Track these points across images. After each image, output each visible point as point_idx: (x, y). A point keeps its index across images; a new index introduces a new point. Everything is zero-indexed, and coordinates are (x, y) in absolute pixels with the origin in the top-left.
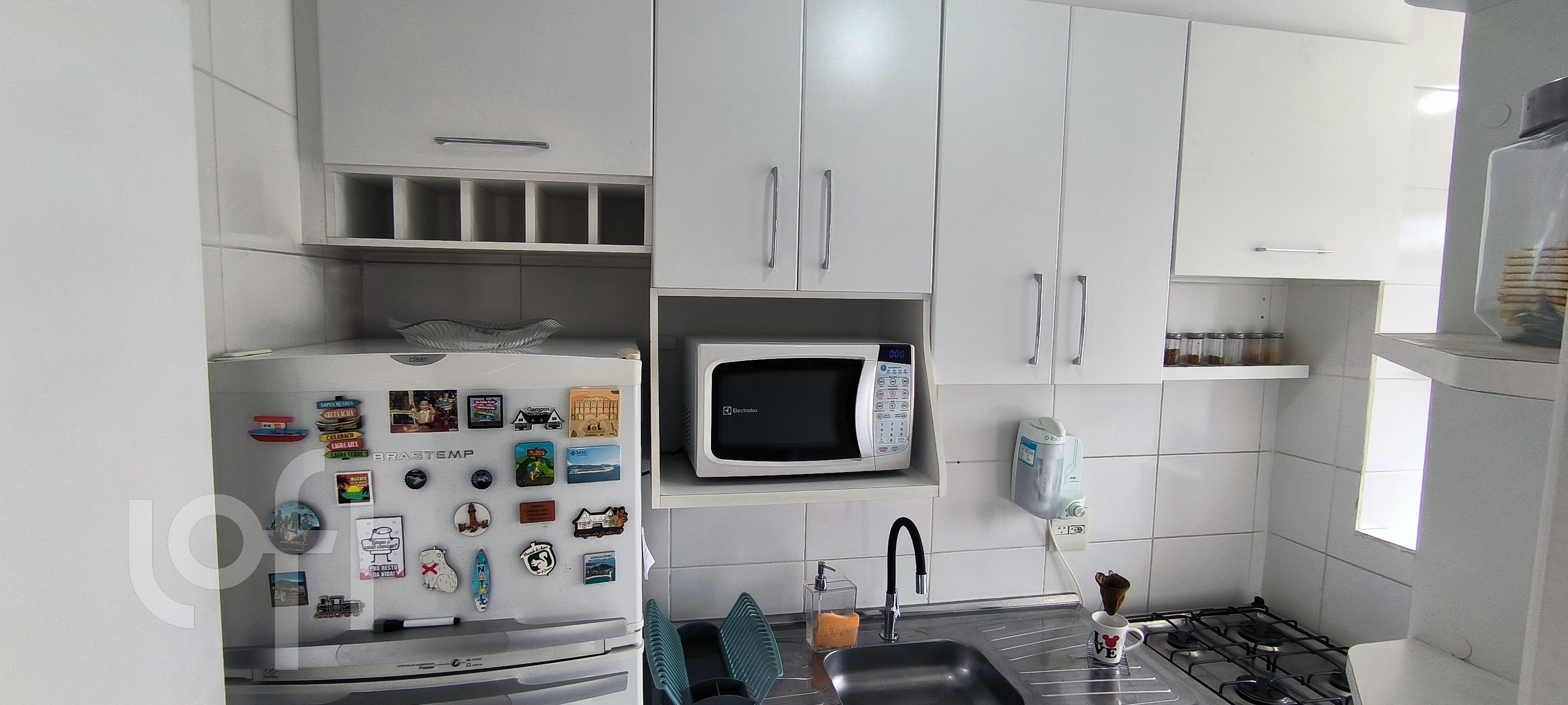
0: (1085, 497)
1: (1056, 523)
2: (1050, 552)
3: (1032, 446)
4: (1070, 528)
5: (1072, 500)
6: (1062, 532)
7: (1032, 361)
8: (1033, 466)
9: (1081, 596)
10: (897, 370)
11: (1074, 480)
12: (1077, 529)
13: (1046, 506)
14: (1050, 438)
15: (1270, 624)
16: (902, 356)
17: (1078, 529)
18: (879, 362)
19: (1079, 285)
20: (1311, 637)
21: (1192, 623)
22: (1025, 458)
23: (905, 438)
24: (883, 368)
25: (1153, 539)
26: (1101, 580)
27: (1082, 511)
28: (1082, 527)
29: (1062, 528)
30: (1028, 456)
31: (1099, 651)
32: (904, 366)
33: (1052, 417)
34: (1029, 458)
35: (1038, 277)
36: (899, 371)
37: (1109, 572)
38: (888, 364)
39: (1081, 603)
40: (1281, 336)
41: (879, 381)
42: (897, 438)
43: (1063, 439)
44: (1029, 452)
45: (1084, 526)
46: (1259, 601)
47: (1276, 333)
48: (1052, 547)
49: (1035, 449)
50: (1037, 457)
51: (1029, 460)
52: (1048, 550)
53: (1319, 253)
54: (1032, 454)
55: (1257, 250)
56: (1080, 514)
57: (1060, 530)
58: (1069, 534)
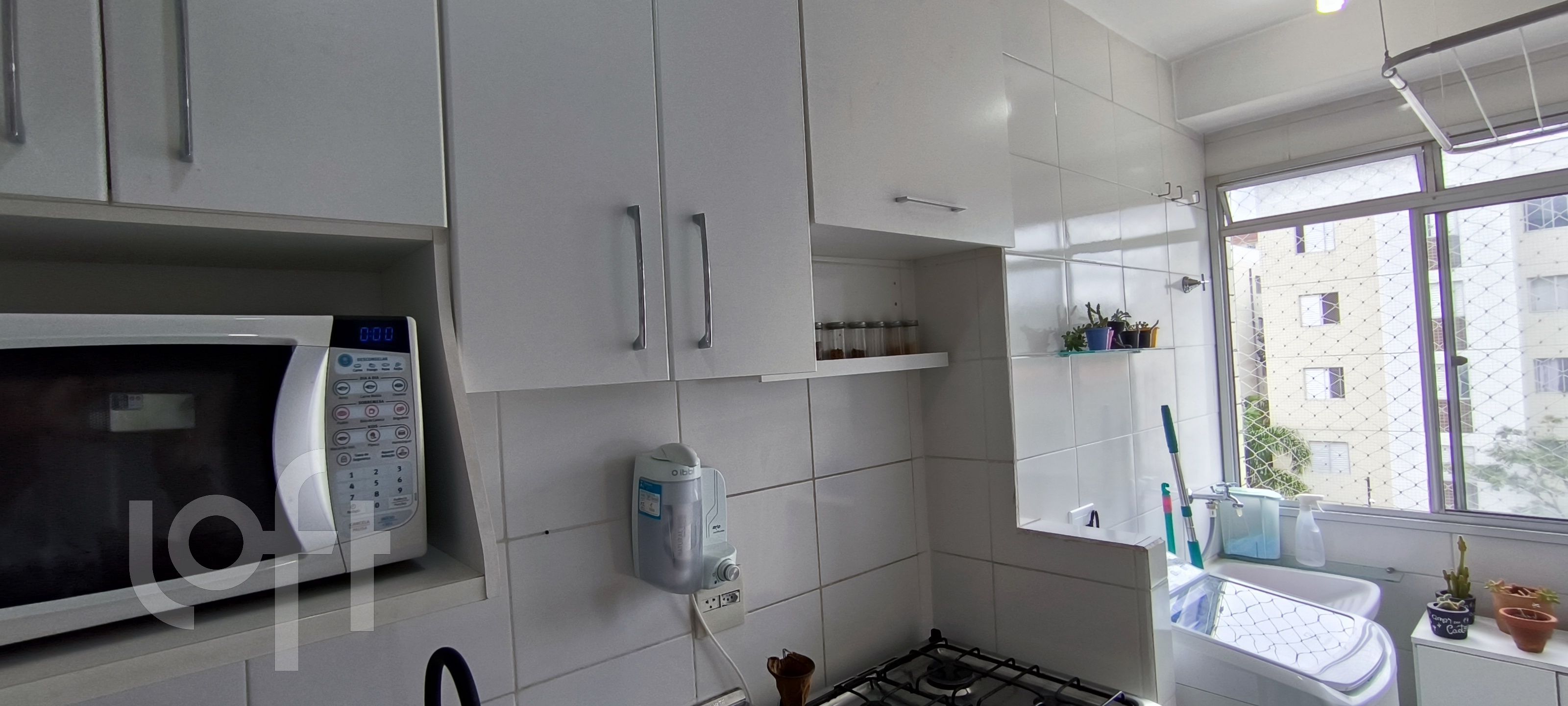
0: (736, 551)
1: (703, 595)
2: (699, 639)
3: (652, 487)
4: (722, 598)
5: (719, 559)
6: (711, 607)
7: (637, 345)
8: (659, 518)
9: (747, 690)
10: (378, 365)
11: (718, 529)
12: (730, 598)
13: (686, 574)
14: (679, 472)
15: (957, 660)
16: (389, 337)
17: (732, 597)
18: (331, 348)
19: (694, 231)
20: (1000, 664)
21: (878, 685)
22: (647, 510)
23: (409, 496)
24: (345, 361)
25: (821, 588)
26: (775, 669)
27: (736, 570)
28: (737, 594)
29: (710, 601)
30: (651, 504)
32: (393, 358)
33: (679, 442)
34: (653, 507)
35: (633, 212)
36: (383, 365)
37: (784, 652)
38: (355, 354)
39: (747, 700)
40: (916, 324)
41: (333, 387)
42: (391, 500)
43: (697, 472)
44: (653, 499)
45: (738, 591)
46: (936, 634)
47: (911, 321)
48: (700, 630)
49: (660, 493)
50: (664, 503)
51: (653, 511)
52: (696, 637)
53: (953, 209)
54: (657, 500)
55: (897, 200)
56: (733, 576)
57: (710, 604)
58: (720, 607)
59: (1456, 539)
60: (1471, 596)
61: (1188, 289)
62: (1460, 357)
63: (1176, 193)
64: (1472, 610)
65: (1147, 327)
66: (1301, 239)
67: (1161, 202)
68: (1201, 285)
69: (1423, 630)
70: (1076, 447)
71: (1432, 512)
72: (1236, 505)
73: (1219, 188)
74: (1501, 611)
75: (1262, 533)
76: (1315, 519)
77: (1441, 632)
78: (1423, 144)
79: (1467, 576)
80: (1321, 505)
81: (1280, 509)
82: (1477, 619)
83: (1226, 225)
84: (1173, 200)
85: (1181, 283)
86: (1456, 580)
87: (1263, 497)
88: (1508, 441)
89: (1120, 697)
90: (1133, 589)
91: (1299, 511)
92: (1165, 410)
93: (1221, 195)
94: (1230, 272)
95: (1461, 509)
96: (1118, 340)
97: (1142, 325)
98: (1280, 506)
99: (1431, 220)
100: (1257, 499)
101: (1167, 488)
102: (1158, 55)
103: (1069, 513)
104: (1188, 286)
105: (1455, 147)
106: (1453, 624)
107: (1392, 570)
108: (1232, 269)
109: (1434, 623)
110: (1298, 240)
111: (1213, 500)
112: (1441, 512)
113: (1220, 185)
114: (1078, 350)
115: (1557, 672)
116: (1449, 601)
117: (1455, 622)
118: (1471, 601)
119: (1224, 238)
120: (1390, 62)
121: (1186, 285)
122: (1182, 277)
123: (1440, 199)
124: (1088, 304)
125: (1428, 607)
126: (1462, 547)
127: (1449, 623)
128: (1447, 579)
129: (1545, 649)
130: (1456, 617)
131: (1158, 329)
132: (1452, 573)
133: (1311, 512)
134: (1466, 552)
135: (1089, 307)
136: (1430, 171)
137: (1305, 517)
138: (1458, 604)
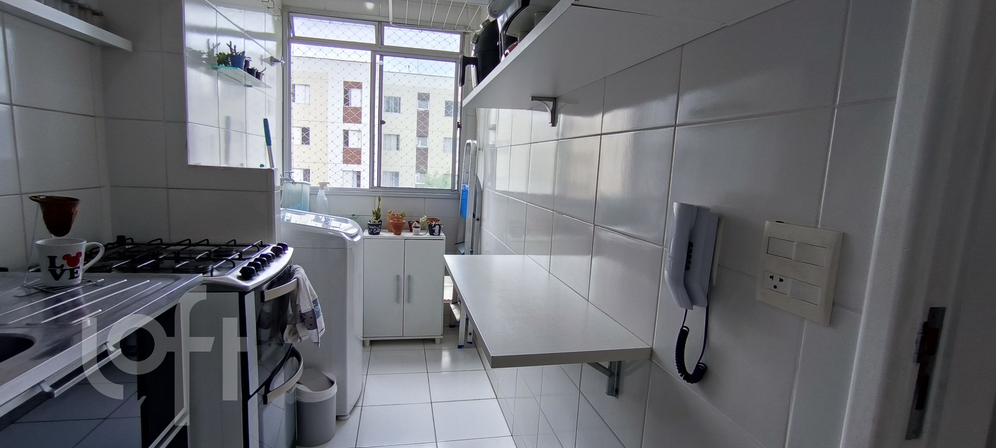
46: (121, 238)
59: (377, 198)
60: (381, 219)
62: (383, 121)
63: (270, 9)
64: (381, 225)
65: (258, 71)
68: (280, 63)
69: (366, 233)
70: (219, 128)
71: (370, 188)
72: (294, 183)
73: (290, 14)
74: (390, 222)
75: (302, 202)
76: (325, 195)
77: (371, 233)
78: (378, 21)
79: (380, 212)
80: (328, 187)
81: (310, 191)
82: (382, 228)
83: (292, 36)
85: (270, 60)
86: (377, 213)
87: (303, 183)
89: (261, 243)
92: (266, 121)
93: (291, 18)
95: (379, 186)
96: (246, 69)
97: (255, 69)
99: (378, 57)
100: (300, 185)
104: (273, 62)
106: (376, 229)
107: (353, 215)
109: (370, 229)
111: (282, 180)
112: (372, 188)
113: (291, 12)
114: (226, 66)
115: (405, 239)
116: (374, 221)
118: (381, 221)
119: (290, 42)
121: (273, 61)
122: (271, 57)
123: (381, 50)
124: (231, 42)
125: (368, 224)
126: (379, 200)
127: (374, 228)
128: (374, 213)
129: (402, 234)
130: (377, 225)
131: (263, 74)
132: (376, 210)
133: (324, 190)
134: (380, 202)
135: (230, 46)
136: (380, 35)
137: (321, 193)
138: (378, 221)
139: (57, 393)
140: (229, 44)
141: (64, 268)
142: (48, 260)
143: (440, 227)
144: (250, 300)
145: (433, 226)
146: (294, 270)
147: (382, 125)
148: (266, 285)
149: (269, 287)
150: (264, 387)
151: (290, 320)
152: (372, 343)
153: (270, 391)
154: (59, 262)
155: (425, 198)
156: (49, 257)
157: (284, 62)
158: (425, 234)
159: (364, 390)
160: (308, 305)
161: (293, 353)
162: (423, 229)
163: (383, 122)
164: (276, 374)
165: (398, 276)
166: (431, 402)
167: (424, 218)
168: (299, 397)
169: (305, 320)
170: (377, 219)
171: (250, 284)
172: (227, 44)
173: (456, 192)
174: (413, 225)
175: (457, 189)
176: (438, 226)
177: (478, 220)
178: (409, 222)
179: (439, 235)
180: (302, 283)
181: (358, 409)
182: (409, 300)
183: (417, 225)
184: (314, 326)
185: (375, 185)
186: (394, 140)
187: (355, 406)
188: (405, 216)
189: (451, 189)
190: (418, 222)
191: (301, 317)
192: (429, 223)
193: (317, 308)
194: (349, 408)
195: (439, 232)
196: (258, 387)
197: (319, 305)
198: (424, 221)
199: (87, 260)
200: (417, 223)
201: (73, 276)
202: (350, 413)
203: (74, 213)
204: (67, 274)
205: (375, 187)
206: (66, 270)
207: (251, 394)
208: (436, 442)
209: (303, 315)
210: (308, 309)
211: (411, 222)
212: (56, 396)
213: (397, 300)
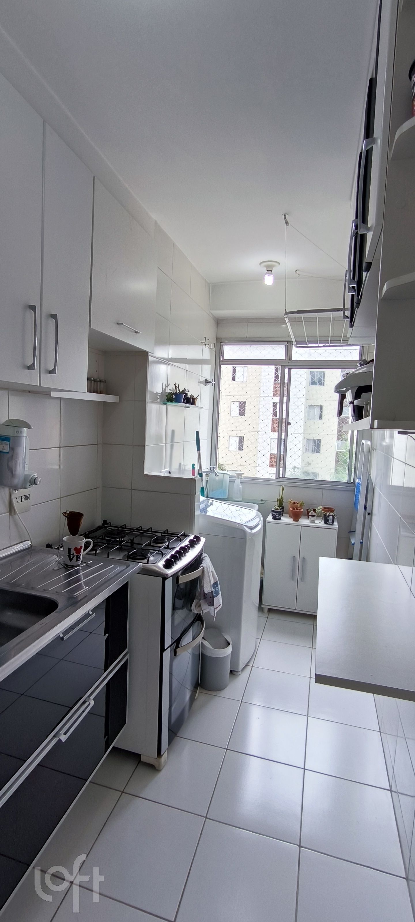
1: (18, 492)
2: (13, 515)
3: (5, 439)
4: (22, 497)
5: (31, 475)
6: (18, 501)
7: (30, 368)
8: (8, 453)
9: (31, 541)
12: (25, 497)
14: (20, 432)
19: (54, 321)
25: (60, 498)
27: (39, 480)
28: (29, 496)
29: (18, 498)
30: (4, 446)
31: (71, 560)
34: (4, 448)
35: (33, 308)
39: (31, 547)
40: (105, 382)
44: (5, 444)
45: (29, 495)
46: (105, 522)
47: (103, 380)
48: (13, 512)
49: (9, 441)
50: (11, 446)
51: (5, 450)
52: (11, 515)
53: (136, 332)
54: (7, 444)
55: (118, 324)
56: (39, 482)
57: (17, 500)
58: (21, 501)
59: (281, 487)
60: (283, 506)
61: (207, 384)
62: (290, 422)
63: (207, 343)
64: (283, 511)
65: (194, 397)
66: (234, 375)
67: (201, 345)
68: (212, 384)
69: (270, 518)
70: (165, 444)
71: (276, 479)
72: (216, 475)
73: (221, 344)
74: (291, 509)
75: (222, 488)
76: (241, 482)
77: (274, 518)
78: (288, 342)
79: (283, 499)
80: (243, 477)
81: (229, 479)
82: (284, 514)
83: (222, 360)
84: (205, 345)
85: (204, 381)
86: (280, 501)
87: (224, 473)
88: (295, 472)
89: (183, 534)
90: (189, 495)
91: (235, 479)
92: (197, 433)
93: (222, 347)
94: (221, 380)
95: (284, 477)
96: (185, 401)
97: (192, 396)
98: (229, 478)
99: (287, 370)
101: (194, 466)
102: (207, 280)
103: (161, 471)
105: (298, 345)
107: (262, 500)
108: (222, 379)
109: (273, 515)
110: (233, 375)
111: (208, 473)
112: (278, 478)
113: (222, 342)
114: (172, 401)
115: (301, 526)
116: (277, 507)
117: (278, 514)
118: (283, 508)
119: (221, 365)
120: (286, 313)
122: (205, 379)
123: (290, 364)
124: (176, 383)
125: (272, 510)
126: (283, 489)
127: (277, 515)
128: (278, 500)
129: (300, 520)
130: (279, 512)
131: (197, 398)
132: (279, 498)
133: (240, 479)
134: (284, 491)
135: (175, 385)
136: (289, 352)
137: (238, 481)
138: (280, 508)
139: (65, 638)
140: (175, 384)
141: (74, 555)
142: (68, 549)
143: (333, 518)
144: (169, 584)
145: (327, 516)
146: (203, 558)
147: (289, 426)
148: (180, 573)
149: (183, 574)
150: (175, 644)
151: (197, 595)
152: (270, 610)
153: (179, 647)
154: (73, 551)
155: (323, 489)
156: (68, 548)
157: (214, 382)
158: (320, 522)
159: (255, 654)
160: (209, 588)
161: (199, 618)
162: (319, 516)
163: (290, 424)
164: (184, 635)
165: (294, 557)
166: (310, 677)
167: (320, 508)
168: (204, 651)
169: (207, 598)
170: (279, 506)
171: (170, 572)
172: (174, 384)
173: (352, 485)
174: (310, 514)
175: (353, 482)
176: (332, 516)
177: (369, 514)
178: (307, 510)
179: (333, 524)
180: (206, 570)
181: (249, 668)
182: (302, 579)
183: (314, 514)
184: (212, 604)
185: (281, 476)
186: (317, 410)
187: (247, 665)
188: (304, 505)
189: (348, 482)
190: (314, 510)
191: (204, 595)
192: (324, 513)
193: (217, 589)
194: (241, 666)
195: (333, 522)
196: (170, 644)
197: (219, 586)
198: (319, 510)
199: (85, 550)
200: (313, 512)
201: (78, 559)
202: (242, 670)
203: (81, 523)
204: (75, 558)
205: (280, 478)
206: (75, 556)
207: (166, 648)
208: (308, 716)
209: (205, 594)
210: (209, 591)
211: (309, 510)
212: (64, 640)
213: (293, 578)
